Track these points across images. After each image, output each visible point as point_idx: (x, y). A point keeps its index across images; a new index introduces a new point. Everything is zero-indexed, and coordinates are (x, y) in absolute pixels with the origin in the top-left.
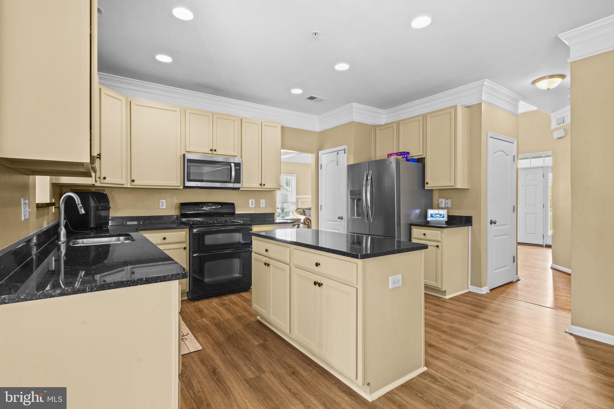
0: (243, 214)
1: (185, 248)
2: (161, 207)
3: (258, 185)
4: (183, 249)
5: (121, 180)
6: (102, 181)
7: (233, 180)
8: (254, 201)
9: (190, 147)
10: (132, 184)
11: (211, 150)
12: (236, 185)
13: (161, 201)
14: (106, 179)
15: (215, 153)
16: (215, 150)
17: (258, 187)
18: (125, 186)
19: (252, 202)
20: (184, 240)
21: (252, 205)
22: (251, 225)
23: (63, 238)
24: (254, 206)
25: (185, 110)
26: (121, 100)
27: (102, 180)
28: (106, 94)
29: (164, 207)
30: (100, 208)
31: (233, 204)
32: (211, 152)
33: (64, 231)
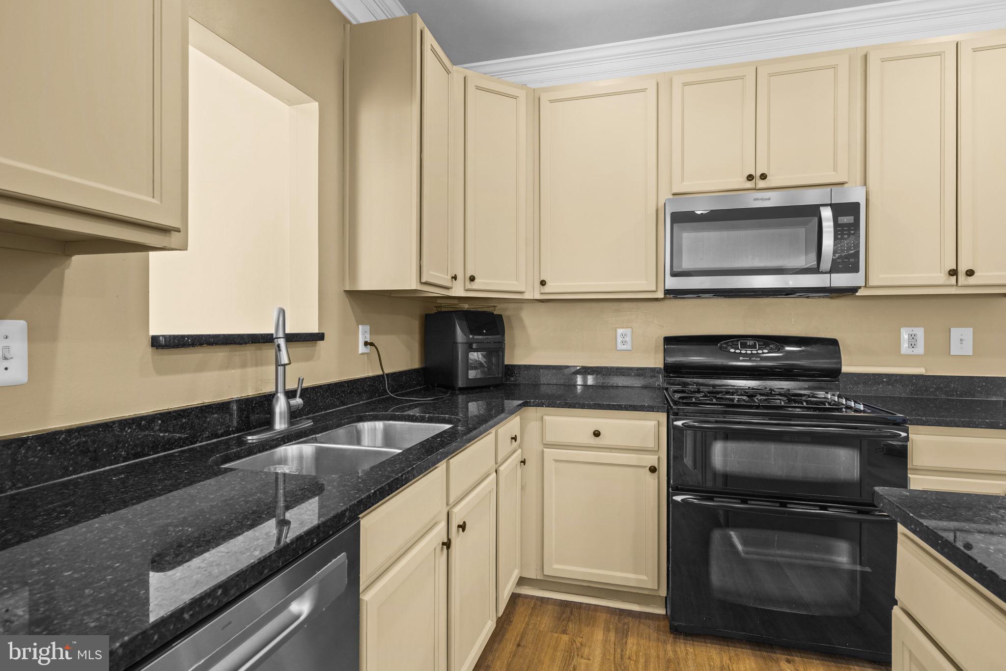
0: (874, 375)
1: (653, 470)
2: (620, 346)
3: (941, 277)
4: (648, 468)
5: (517, 283)
6: (469, 285)
7: (826, 264)
8: (920, 332)
9: (683, 181)
10: (543, 291)
11: (750, 178)
12: (841, 280)
13: (620, 331)
14: (476, 281)
15: (762, 184)
16: (763, 177)
17: (941, 282)
18: (527, 296)
19: (913, 337)
20: (651, 444)
21: (912, 346)
22: (901, 424)
23: (280, 423)
24: (920, 350)
25: (671, 80)
26: (515, 97)
27: (468, 283)
28: (478, 88)
29: (628, 347)
30: (474, 346)
31: (834, 342)
32: (749, 185)
33: (283, 406)
